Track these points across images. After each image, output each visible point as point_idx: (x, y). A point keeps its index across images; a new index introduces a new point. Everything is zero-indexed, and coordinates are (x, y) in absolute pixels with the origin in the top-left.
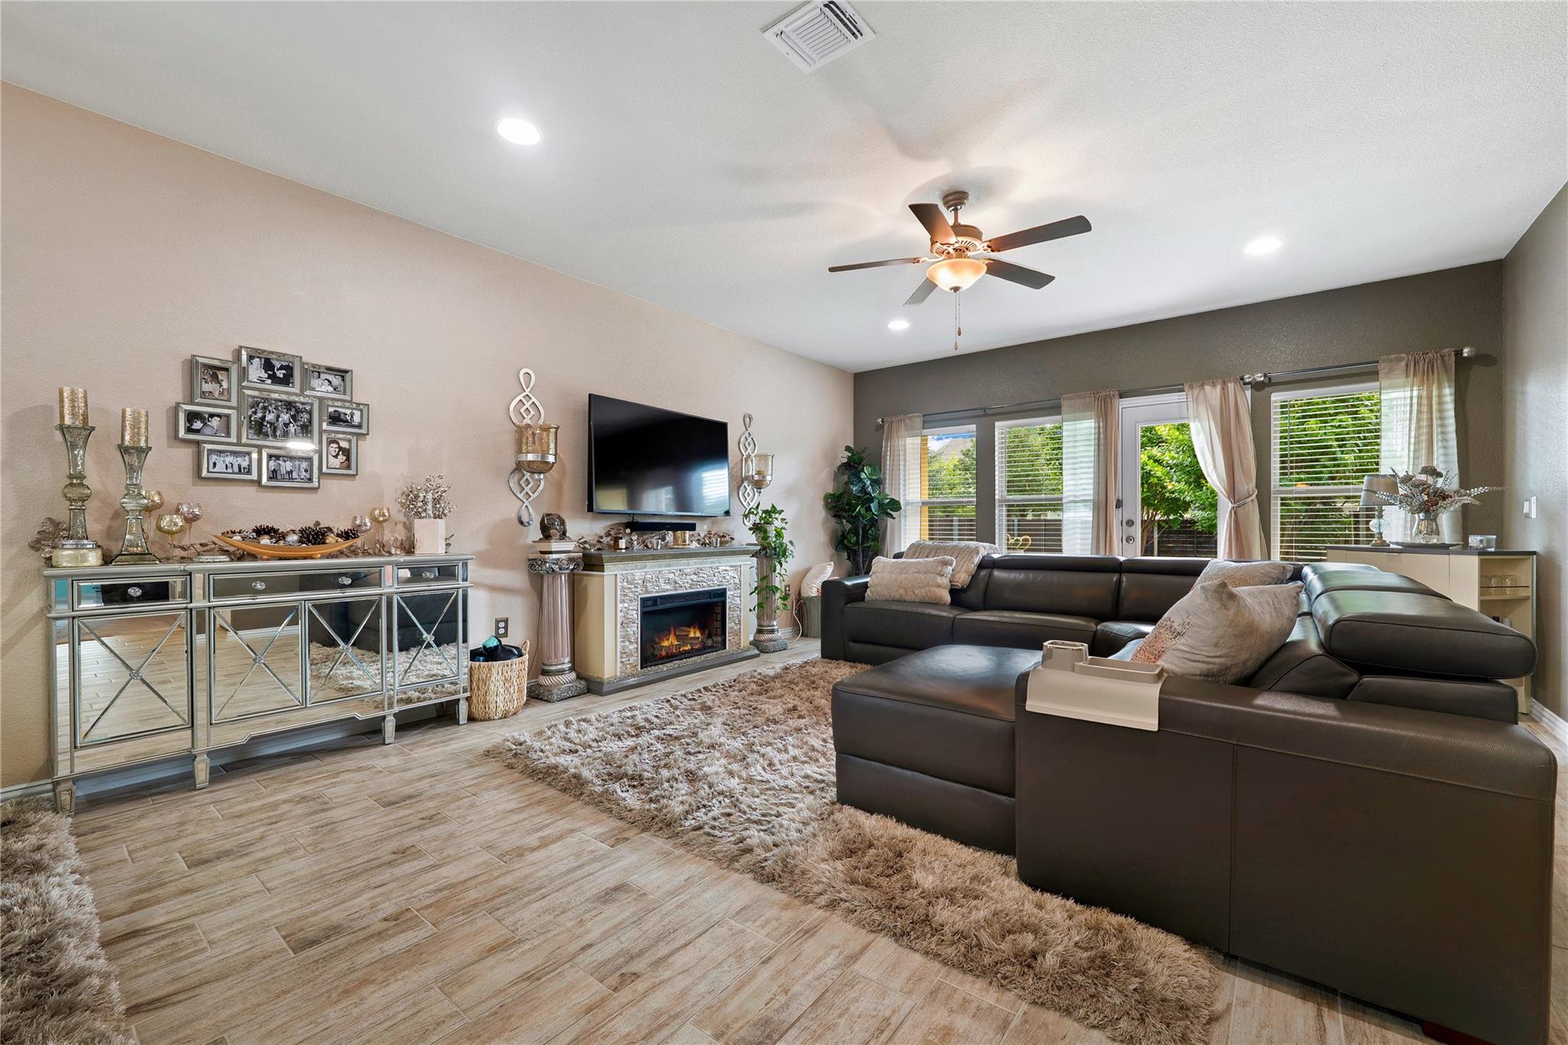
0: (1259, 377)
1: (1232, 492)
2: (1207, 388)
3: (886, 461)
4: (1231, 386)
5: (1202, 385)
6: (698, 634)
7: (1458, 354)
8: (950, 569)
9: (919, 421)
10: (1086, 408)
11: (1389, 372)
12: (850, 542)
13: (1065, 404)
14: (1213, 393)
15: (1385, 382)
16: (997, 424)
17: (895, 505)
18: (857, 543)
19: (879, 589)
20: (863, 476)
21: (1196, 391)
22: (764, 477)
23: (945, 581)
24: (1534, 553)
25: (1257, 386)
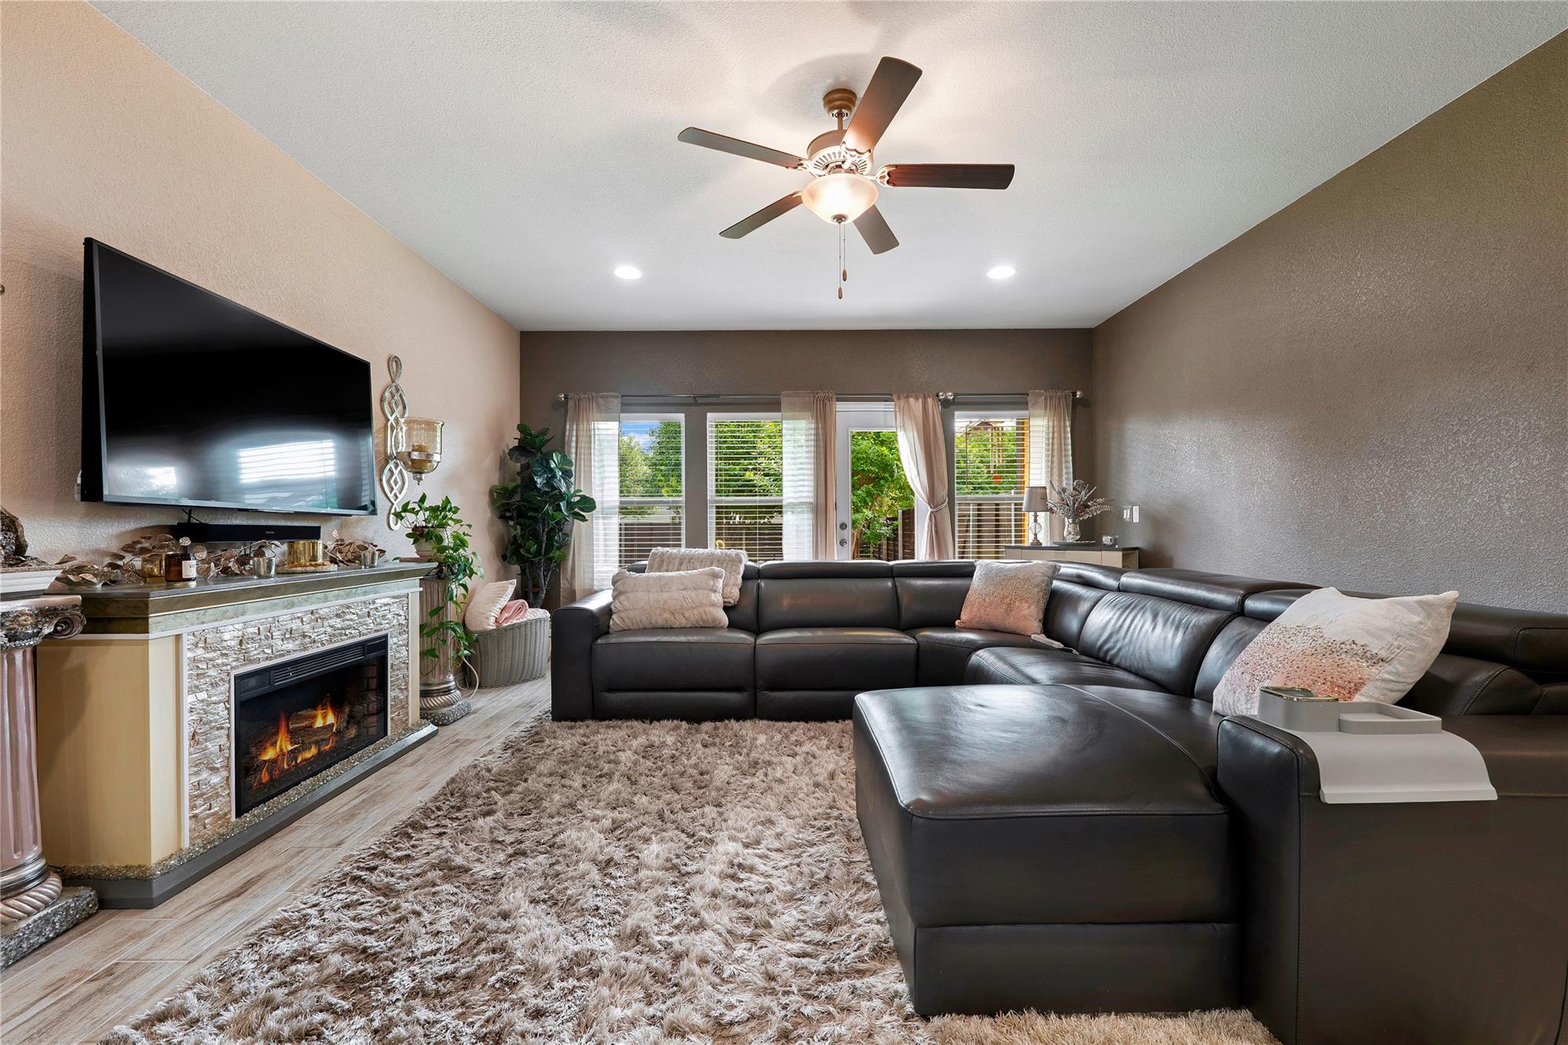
0: (950, 396)
1: (932, 499)
2: (911, 400)
3: (570, 447)
4: (930, 400)
5: (907, 397)
6: (331, 719)
7: (1074, 394)
8: (720, 583)
9: (616, 403)
10: (804, 408)
11: (1034, 404)
12: (528, 551)
13: (784, 400)
14: (916, 405)
15: (1031, 411)
16: (709, 415)
17: (588, 504)
18: (538, 553)
19: (632, 614)
20: (553, 465)
21: (902, 402)
22: (429, 455)
23: (718, 598)
24: (1137, 548)
25: (946, 403)
